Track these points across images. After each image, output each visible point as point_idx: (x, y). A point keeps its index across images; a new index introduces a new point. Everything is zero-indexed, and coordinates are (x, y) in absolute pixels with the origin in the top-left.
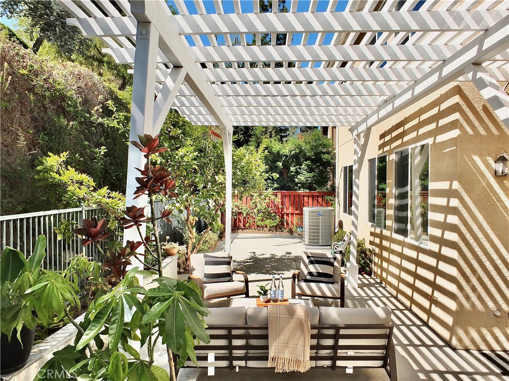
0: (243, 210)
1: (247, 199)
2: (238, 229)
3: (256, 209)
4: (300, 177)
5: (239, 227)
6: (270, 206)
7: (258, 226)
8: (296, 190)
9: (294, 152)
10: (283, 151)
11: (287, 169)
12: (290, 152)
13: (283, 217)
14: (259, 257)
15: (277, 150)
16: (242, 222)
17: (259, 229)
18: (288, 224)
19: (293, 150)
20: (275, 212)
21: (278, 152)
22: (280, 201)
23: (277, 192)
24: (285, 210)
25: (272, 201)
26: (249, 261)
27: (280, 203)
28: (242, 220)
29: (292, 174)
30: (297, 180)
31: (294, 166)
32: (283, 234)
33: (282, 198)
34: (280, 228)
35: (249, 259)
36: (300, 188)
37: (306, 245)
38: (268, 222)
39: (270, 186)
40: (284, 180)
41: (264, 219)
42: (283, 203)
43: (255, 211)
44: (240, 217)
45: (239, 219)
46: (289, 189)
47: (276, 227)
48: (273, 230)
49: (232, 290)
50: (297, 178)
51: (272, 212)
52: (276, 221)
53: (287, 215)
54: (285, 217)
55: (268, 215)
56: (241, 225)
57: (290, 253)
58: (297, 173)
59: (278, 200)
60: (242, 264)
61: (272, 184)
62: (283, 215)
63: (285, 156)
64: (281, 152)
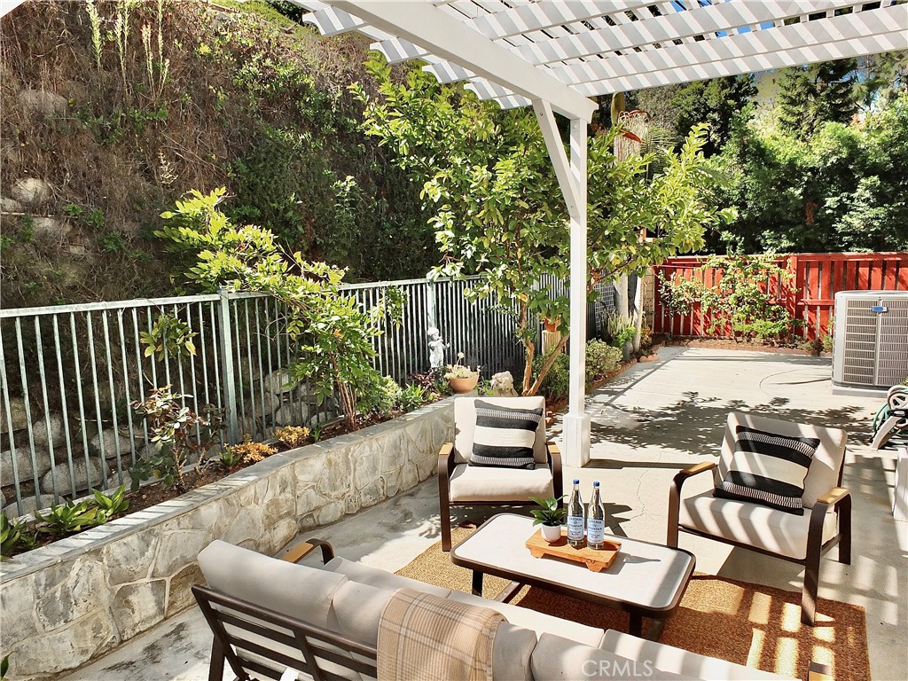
0: (704, 296)
1: (714, 273)
2: (692, 339)
3: (733, 295)
4: (849, 220)
5: (694, 333)
6: (769, 289)
7: (738, 334)
8: (840, 250)
9: (834, 159)
10: (806, 158)
11: (815, 201)
12: (825, 158)
13: (799, 315)
14: (699, 405)
15: (788, 157)
16: (702, 323)
17: (739, 339)
18: (811, 331)
19: (834, 153)
20: (780, 303)
21: (792, 163)
22: (793, 276)
23: (788, 257)
24: (807, 299)
25: (774, 278)
26: (669, 412)
27: (794, 284)
28: (702, 319)
29: (827, 212)
30: (839, 227)
31: (835, 195)
32: (795, 353)
33: (799, 271)
34: (792, 340)
35: (673, 409)
36: (850, 244)
37: (836, 383)
38: (758, 324)
39: (771, 245)
40: (807, 228)
41: (752, 318)
42: (801, 282)
43: (731, 299)
44: (698, 313)
45: (696, 318)
46: (821, 249)
47: (782, 337)
48: (772, 344)
49: (518, 490)
50: (840, 222)
51: (772, 301)
52: (780, 322)
53: (812, 308)
54: (806, 314)
55: (762, 309)
56: (700, 329)
57: (784, 401)
58: (843, 209)
59: (788, 276)
60: (650, 418)
61: (775, 239)
62: (800, 310)
63: (812, 170)
64: (799, 163)
